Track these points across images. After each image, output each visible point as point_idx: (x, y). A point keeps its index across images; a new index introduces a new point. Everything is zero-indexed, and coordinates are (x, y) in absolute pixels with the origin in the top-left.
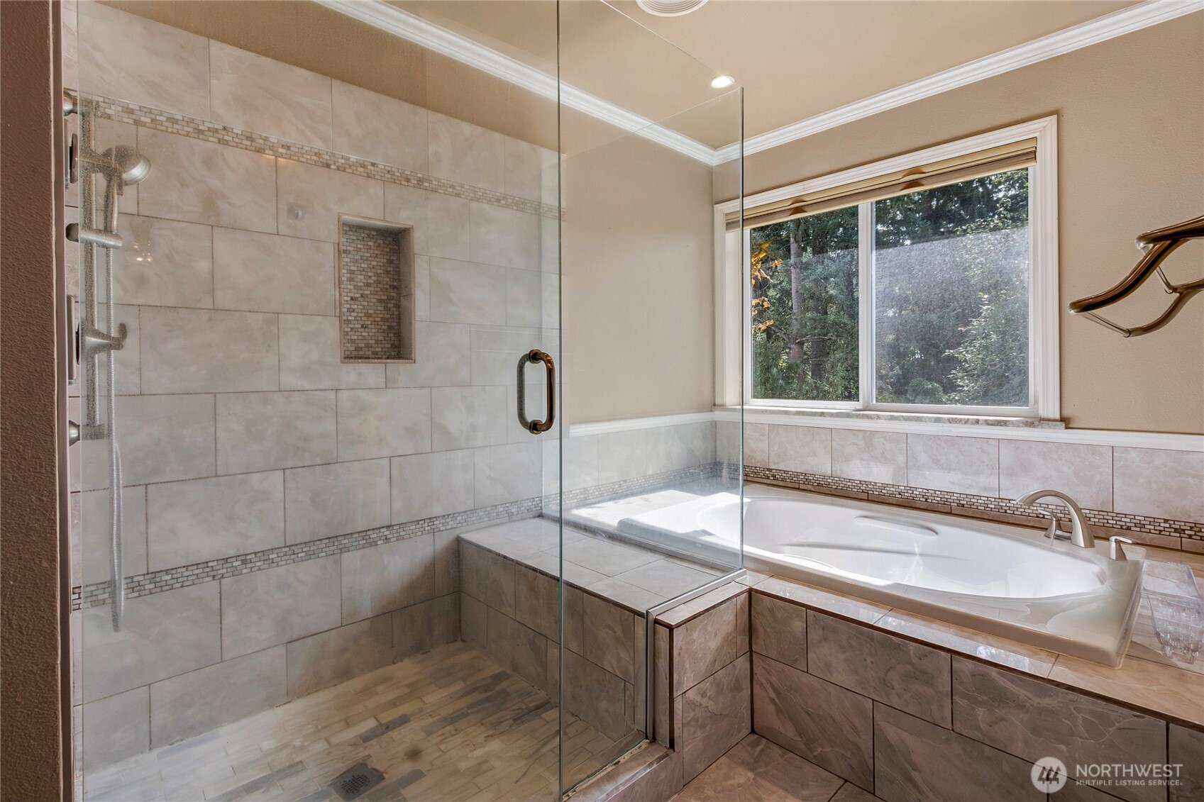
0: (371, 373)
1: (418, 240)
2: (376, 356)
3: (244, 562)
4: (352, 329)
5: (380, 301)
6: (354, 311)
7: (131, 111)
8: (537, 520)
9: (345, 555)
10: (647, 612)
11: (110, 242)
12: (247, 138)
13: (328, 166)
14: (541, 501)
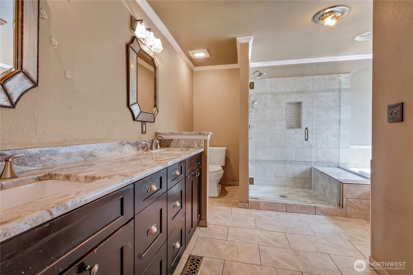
0: (292, 131)
1: (303, 104)
2: (294, 128)
3: (269, 161)
4: (289, 123)
5: (296, 117)
6: (290, 119)
7: (255, 93)
8: (338, 168)
9: (286, 165)
10: (338, 180)
11: (253, 113)
12: (271, 93)
13: (285, 94)
14: (339, 164)
